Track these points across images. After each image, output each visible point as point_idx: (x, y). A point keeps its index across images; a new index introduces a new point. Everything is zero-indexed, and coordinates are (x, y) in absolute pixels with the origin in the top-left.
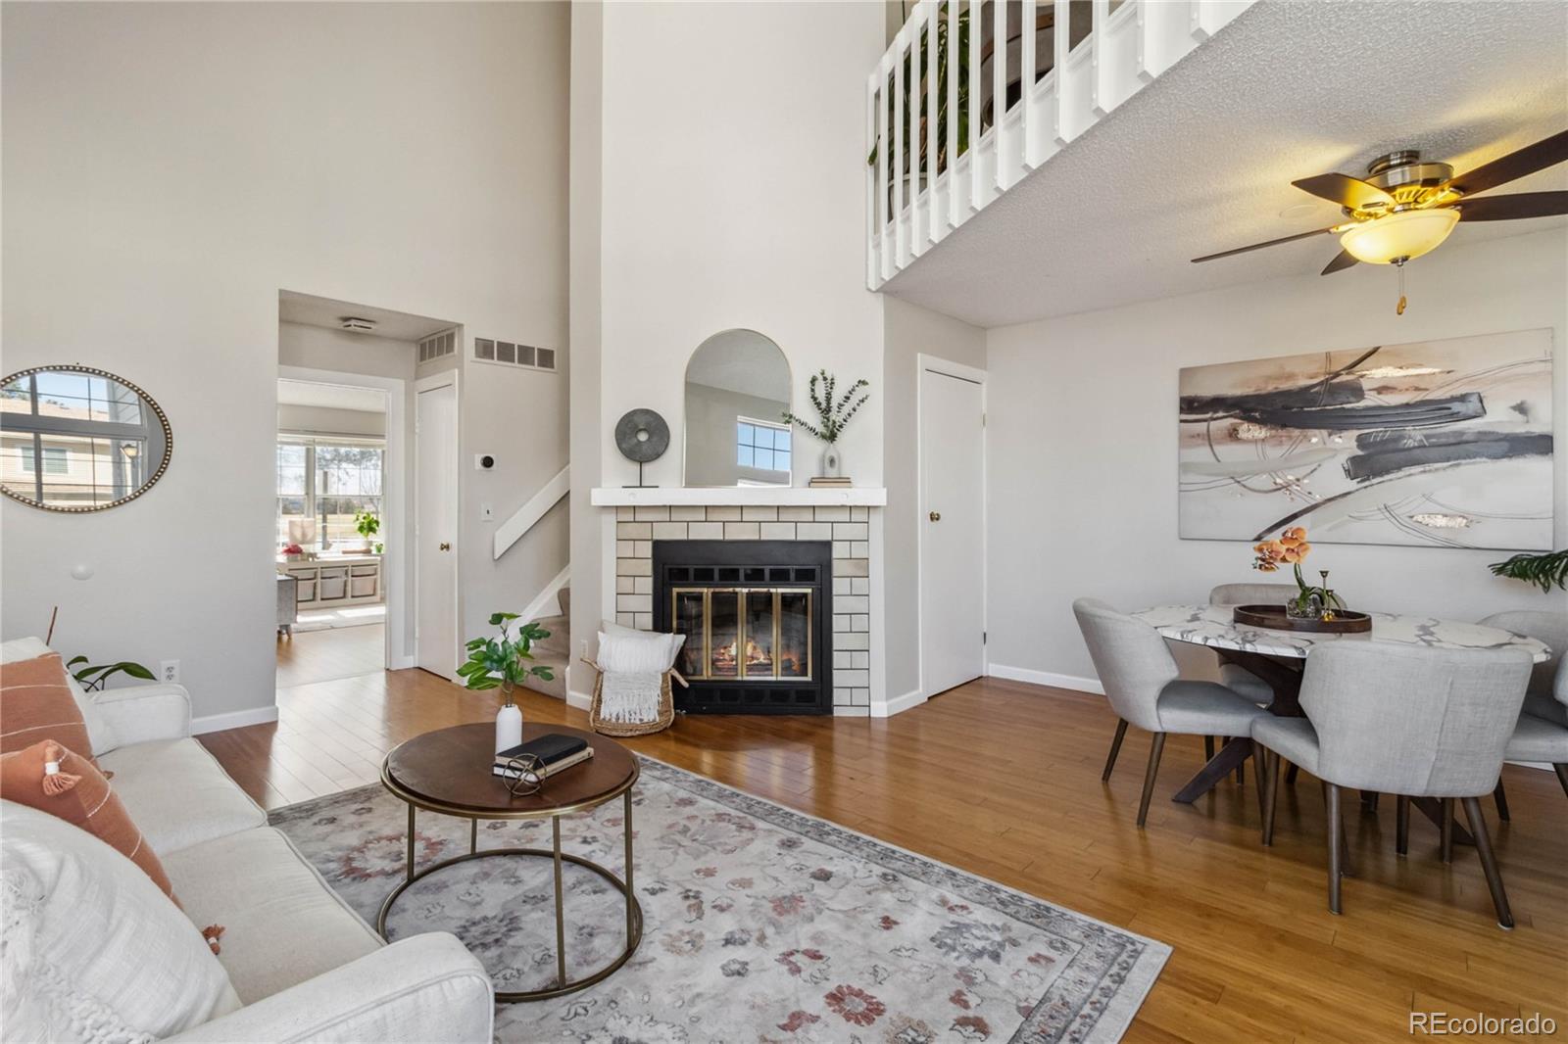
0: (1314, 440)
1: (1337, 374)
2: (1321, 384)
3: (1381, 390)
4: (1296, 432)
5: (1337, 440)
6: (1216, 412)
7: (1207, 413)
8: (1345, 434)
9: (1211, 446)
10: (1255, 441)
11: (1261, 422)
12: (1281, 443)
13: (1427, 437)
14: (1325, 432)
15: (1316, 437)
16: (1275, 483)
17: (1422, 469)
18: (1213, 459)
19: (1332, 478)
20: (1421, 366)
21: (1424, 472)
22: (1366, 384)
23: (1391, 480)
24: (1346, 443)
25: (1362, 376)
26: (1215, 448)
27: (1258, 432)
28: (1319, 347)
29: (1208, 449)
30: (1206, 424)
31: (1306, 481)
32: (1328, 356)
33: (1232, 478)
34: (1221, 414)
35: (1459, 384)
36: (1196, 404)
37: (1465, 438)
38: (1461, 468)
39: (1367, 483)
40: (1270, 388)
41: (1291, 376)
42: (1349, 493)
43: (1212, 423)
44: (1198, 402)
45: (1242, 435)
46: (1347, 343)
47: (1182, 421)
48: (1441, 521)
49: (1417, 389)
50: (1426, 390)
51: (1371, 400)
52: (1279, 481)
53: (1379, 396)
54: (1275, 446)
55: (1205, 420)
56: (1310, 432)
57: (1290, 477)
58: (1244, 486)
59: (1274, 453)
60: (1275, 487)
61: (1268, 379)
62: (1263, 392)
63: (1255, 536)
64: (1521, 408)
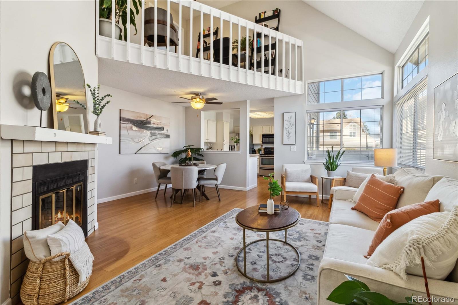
0: (145, 132)
1: (148, 119)
2: (146, 120)
3: (154, 123)
4: (142, 130)
5: (148, 132)
6: (128, 122)
7: (127, 122)
8: (149, 131)
9: (127, 130)
10: (135, 131)
11: (137, 126)
13: (159, 133)
14: (146, 130)
15: (145, 131)
16: (139, 141)
17: (158, 139)
18: (128, 134)
19: (146, 141)
20: (157, 120)
22: (152, 122)
23: (154, 141)
24: (148, 133)
25: (151, 120)
26: (128, 131)
28: (146, 113)
30: (126, 125)
31: (143, 140)
32: (147, 115)
33: (131, 139)
34: (129, 123)
35: (162, 125)
36: (124, 119)
37: (162, 134)
38: (162, 140)
39: (151, 141)
40: (138, 119)
41: (141, 117)
42: (149, 143)
43: (128, 125)
44: (125, 119)
45: (133, 129)
46: (150, 114)
47: (120, 123)
48: (160, 149)
49: (157, 125)
51: (152, 125)
52: (139, 140)
54: (139, 132)
55: (126, 124)
56: (145, 130)
57: (141, 140)
58: (134, 141)
59: (139, 134)
60: (138, 141)
61: (138, 117)
62: (137, 120)
63: (135, 153)
64: (167, 130)
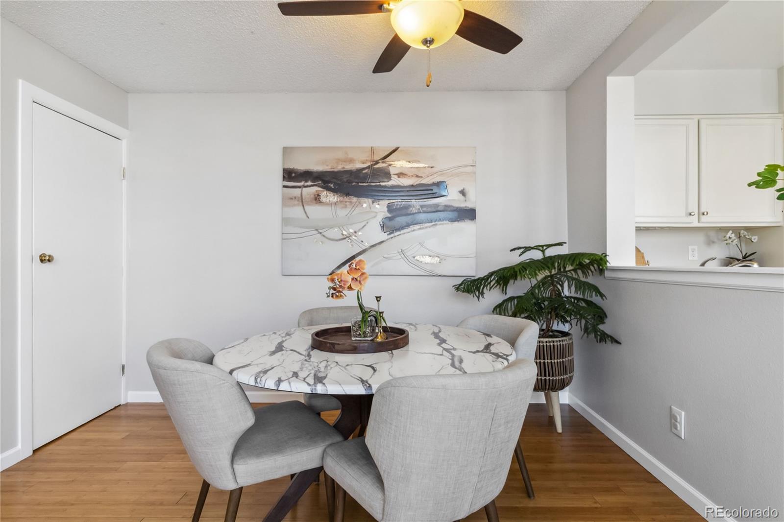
0: (365, 205)
1: (377, 163)
2: (368, 167)
3: (400, 175)
4: (354, 199)
5: (377, 206)
6: (306, 181)
7: (300, 182)
8: (381, 202)
9: (303, 206)
10: (330, 204)
11: (334, 191)
12: (346, 207)
13: (422, 206)
14: (370, 200)
15: (366, 203)
16: (343, 235)
17: (419, 227)
18: (304, 216)
19: (373, 233)
20: (419, 162)
21: (420, 229)
22: (392, 171)
23: (404, 233)
24: (380, 208)
25: (390, 165)
26: (306, 207)
27: (332, 198)
28: (368, 143)
29: (302, 207)
30: (300, 189)
31: (360, 233)
32: (372, 150)
33: (317, 230)
34: (309, 183)
35: (435, 176)
36: (293, 175)
37: (439, 208)
38: (438, 227)
39: (392, 235)
40: (339, 168)
41: (351, 161)
42: (383, 242)
43: (304, 189)
44: (295, 173)
45: (323, 199)
46: (384, 144)
47: (284, 187)
48: (428, 260)
49: (417, 176)
50: (422, 177)
51: (395, 181)
52: (345, 233)
53: (399, 179)
54: (342, 208)
55: (299, 187)
56: (363, 200)
57: (351, 231)
58: (324, 236)
59: (342, 213)
60: (342, 237)
61: (339, 161)
62: (336, 170)
63: (330, 272)
64: (463, 193)
